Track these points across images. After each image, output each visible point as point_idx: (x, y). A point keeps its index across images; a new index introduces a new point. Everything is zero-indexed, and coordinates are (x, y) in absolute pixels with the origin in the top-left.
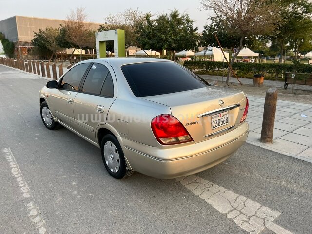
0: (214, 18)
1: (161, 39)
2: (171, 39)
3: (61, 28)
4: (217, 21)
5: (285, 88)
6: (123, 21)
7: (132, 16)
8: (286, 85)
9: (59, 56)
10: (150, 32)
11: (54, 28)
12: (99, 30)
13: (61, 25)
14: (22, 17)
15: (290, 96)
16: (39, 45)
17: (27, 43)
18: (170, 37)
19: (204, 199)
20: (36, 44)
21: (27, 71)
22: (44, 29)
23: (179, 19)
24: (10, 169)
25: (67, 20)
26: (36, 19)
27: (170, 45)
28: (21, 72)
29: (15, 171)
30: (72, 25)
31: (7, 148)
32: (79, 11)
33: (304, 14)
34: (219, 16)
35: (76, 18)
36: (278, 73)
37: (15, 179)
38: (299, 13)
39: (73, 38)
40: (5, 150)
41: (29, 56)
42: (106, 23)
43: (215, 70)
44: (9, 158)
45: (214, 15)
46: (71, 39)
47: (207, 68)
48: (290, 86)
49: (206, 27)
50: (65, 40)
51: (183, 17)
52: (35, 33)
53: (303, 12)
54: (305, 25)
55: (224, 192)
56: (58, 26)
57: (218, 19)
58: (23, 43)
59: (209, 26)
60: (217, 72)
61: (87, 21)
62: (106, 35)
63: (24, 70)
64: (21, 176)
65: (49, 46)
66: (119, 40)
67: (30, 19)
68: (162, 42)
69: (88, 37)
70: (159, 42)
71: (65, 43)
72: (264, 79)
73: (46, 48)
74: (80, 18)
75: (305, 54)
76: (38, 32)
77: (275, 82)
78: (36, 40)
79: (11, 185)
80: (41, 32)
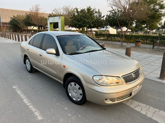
0: (111, 11)
1: (85, 22)
2: (91, 22)
3: (26, 15)
4: (113, 12)
5: (153, 48)
6: (62, 12)
7: (66, 9)
8: (154, 46)
9: (25, 30)
10: (79, 18)
11: (21, 15)
12: (49, 16)
13: (26, 14)
14: (3, 9)
15: (158, 52)
16: (13, 24)
17: (6, 23)
18: (90, 21)
19: (150, 117)
20: (11, 24)
21: (8, 38)
22: (16, 16)
23: (92, 11)
24: (22, 100)
25: (30, 11)
26: (11, 10)
27: (90, 25)
28: (5, 39)
29: (26, 101)
30: (32, 14)
31: (15, 85)
32: (37, 6)
33: (159, 10)
34: (114, 10)
35: (35, 10)
36: (147, 40)
37: (28, 106)
38: (157, 9)
39: (33, 20)
40: (14, 87)
41: (7, 30)
42: (52, 13)
43: (112, 39)
44: (19, 92)
45: (111, 9)
46: (32, 21)
47: (108, 38)
48: (155, 47)
49: (107, 16)
50: (28, 21)
51: (94, 10)
52: (11, 18)
53: (159, 9)
54: (160, 15)
55: (159, 112)
56: (24, 14)
57: (113, 11)
58: (3, 23)
59: (109, 15)
60: (113, 39)
61: (41, 11)
62: (53, 19)
63: (6, 38)
64: (31, 104)
65: (19, 25)
66: (62, 22)
67: (8, 10)
68: (86, 23)
69: (41, 20)
70: (84, 23)
71: (28, 23)
72: (141, 43)
73: (17, 26)
74: (37, 10)
75: (152, 30)
76: (12, 17)
77: (145, 45)
78: (11, 21)
79: (27, 111)
80: (14, 17)
